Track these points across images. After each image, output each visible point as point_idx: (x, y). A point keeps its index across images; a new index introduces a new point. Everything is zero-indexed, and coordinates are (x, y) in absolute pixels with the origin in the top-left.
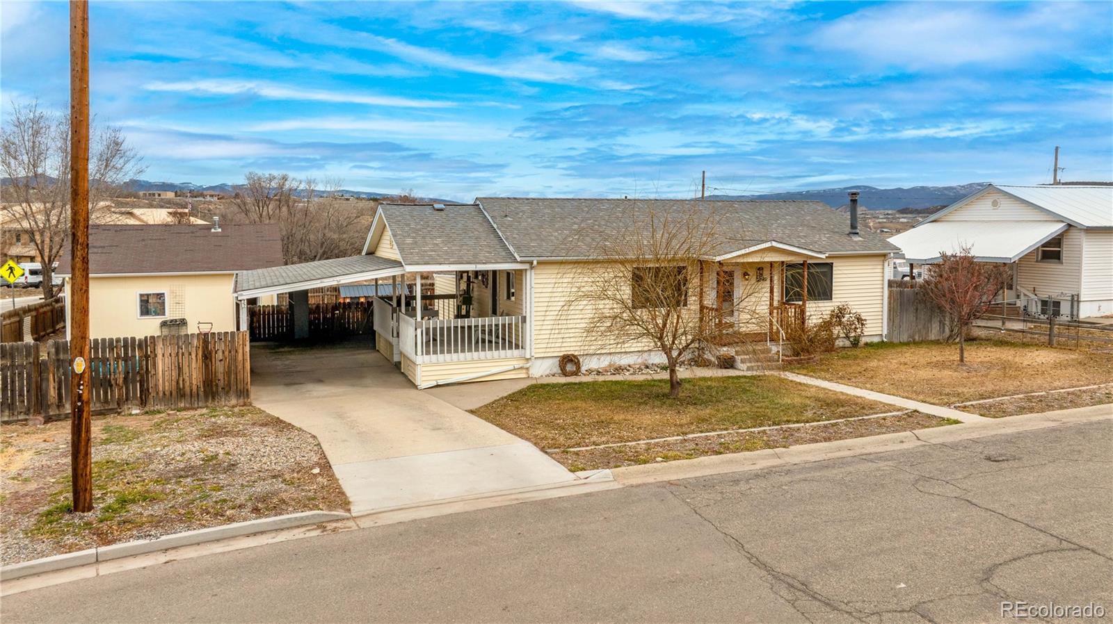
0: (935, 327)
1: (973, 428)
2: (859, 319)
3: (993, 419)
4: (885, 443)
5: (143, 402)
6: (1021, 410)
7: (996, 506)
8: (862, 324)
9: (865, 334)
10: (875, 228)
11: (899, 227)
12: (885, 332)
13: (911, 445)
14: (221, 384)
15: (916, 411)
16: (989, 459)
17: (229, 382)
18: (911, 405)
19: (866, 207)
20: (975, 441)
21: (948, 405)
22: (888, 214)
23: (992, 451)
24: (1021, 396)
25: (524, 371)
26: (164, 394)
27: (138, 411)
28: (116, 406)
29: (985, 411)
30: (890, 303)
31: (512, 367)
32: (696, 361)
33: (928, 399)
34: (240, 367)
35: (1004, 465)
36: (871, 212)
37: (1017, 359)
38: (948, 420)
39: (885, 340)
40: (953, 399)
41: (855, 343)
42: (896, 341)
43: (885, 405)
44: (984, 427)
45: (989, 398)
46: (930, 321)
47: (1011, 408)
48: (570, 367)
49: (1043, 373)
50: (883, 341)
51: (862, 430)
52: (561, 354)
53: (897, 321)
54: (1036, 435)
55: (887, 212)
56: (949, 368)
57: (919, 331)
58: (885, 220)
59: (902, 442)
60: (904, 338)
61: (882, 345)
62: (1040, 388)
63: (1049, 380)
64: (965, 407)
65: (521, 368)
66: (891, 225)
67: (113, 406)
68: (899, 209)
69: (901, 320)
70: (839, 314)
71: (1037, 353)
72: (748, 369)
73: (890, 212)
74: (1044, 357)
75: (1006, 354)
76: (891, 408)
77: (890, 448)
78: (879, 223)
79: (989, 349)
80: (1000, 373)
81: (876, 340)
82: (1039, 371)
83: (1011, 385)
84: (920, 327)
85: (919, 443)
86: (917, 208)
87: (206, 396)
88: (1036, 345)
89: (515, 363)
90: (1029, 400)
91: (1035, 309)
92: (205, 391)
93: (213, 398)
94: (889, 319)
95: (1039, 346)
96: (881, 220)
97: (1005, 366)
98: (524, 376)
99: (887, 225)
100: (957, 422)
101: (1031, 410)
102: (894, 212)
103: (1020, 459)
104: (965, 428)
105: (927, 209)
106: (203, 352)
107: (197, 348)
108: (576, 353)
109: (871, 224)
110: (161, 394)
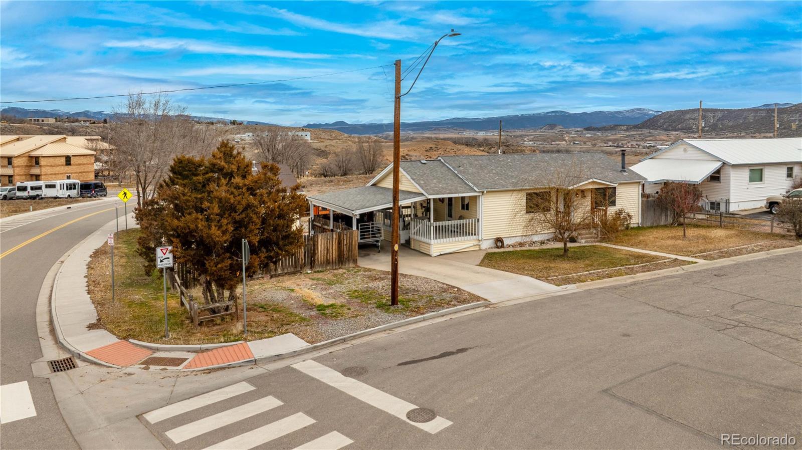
0: (663, 218)
1: (704, 265)
2: (629, 216)
3: (710, 261)
4: (671, 272)
5: (312, 268)
6: (720, 257)
7: (726, 290)
8: (631, 218)
9: (632, 223)
10: (569, 141)
11: (585, 140)
12: (640, 222)
13: (681, 272)
14: (346, 256)
15: (676, 259)
16: (716, 275)
17: (349, 255)
18: (674, 257)
19: (563, 126)
20: (707, 270)
21: (688, 256)
22: (577, 131)
23: (716, 273)
24: (717, 251)
25: (478, 246)
26: (321, 263)
27: (311, 272)
28: (300, 270)
29: (705, 258)
30: (642, 206)
31: (473, 245)
32: (555, 239)
33: (679, 254)
34: (353, 248)
35: (722, 277)
36: (566, 129)
37: (708, 234)
38: (692, 262)
39: (640, 226)
40: (689, 253)
41: (627, 228)
42: (645, 226)
43: (662, 257)
44: (708, 264)
45: (704, 252)
46: (661, 215)
47: (716, 256)
48: (499, 244)
49: (723, 241)
50: (639, 226)
51: (658, 267)
52: (495, 237)
53: (645, 215)
54: (729, 266)
55: (577, 129)
56: (679, 239)
57: (656, 220)
58: (576, 136)
59: (677, 271)
60: (649, 224)
61: (638, 228)
62: (724, 247)
63: (726, 243)
64: (696, 256)
65: (477, 245)
66: (580, 139)
67: (299, 269)
68: (585, 127)
69: (647, 216)
70: (619, 213)
71: (716, 231)
72: (585, 242)
73: (579, 129)
74: (719, 233)
75: (702, 232)
76: (665, 258)
77: (674, 273)
78: (572, 137)
79: (692, 229)
80: (703, 241)
81: (636, 226)
82: (720, 240)
83: (711, 246)
84: (656, 218)
85: (684, 271)
86: (597, 127)
87: (339, 263)
88: (714, 227)
89: (474, 242)
90: (722, 252)
91: (708, 208)
92: (338, 261)
93: (342, 264)
94: (642, 215)
95: (716, 227)
96: (573, 136)
97: (705, 238)
98: (478, 249)
99: (577, 139)
100: (696, 263)
101: (724, 257)
102: (582, 129)
103: (727, 275)
104: (700, 265)
105: (604, 127)
106: (338, 241)
107: (336, 239)
108: (501, 237)
109: (567, 138)
110: (320, 263)
